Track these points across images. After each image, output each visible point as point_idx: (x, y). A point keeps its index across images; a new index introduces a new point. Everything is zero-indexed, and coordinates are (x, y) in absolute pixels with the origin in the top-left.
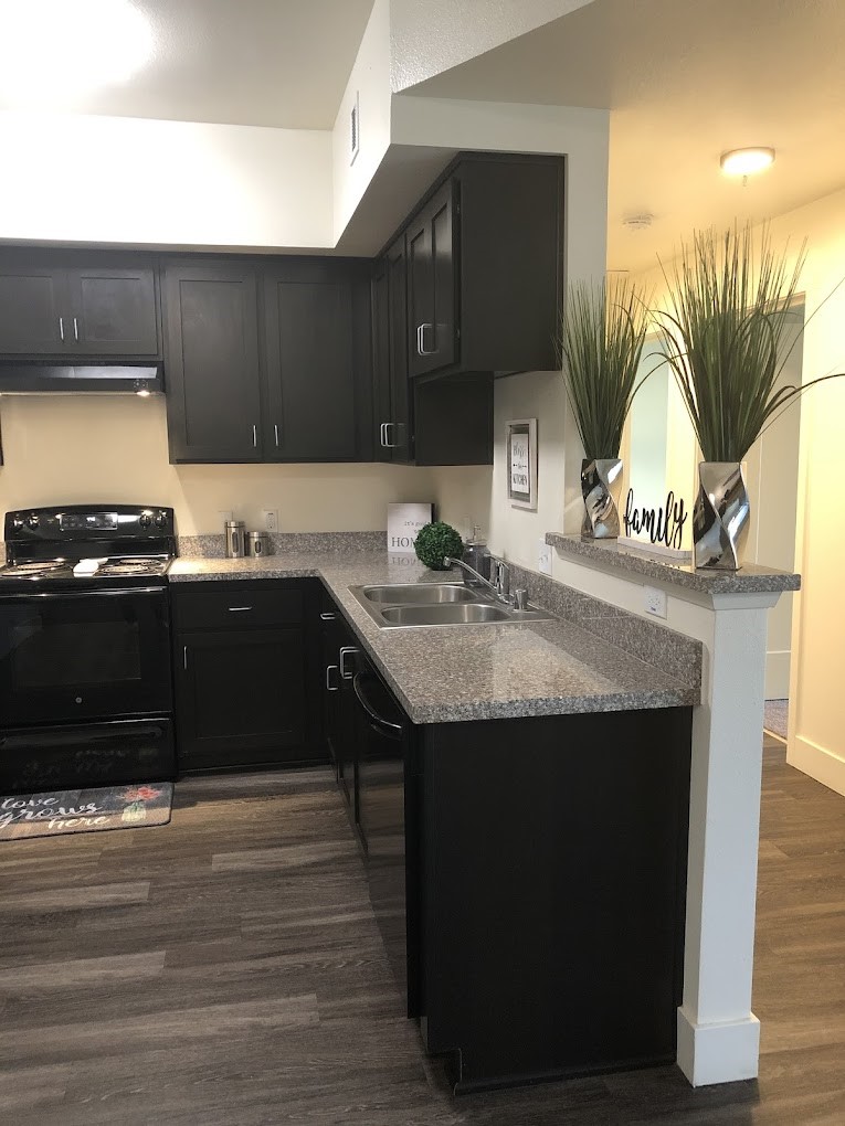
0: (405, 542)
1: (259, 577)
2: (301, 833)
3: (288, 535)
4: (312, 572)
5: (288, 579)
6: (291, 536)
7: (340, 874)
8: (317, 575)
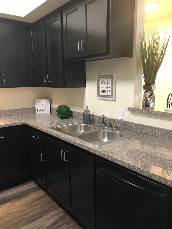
0: (41, 110)
1: (6, 126)
2: (41, 211)
3: (4, 110)
4: (24, 123)
5: (16, 126)
6: (5, 111)
7: (66, 225)
8: (25, 123)
